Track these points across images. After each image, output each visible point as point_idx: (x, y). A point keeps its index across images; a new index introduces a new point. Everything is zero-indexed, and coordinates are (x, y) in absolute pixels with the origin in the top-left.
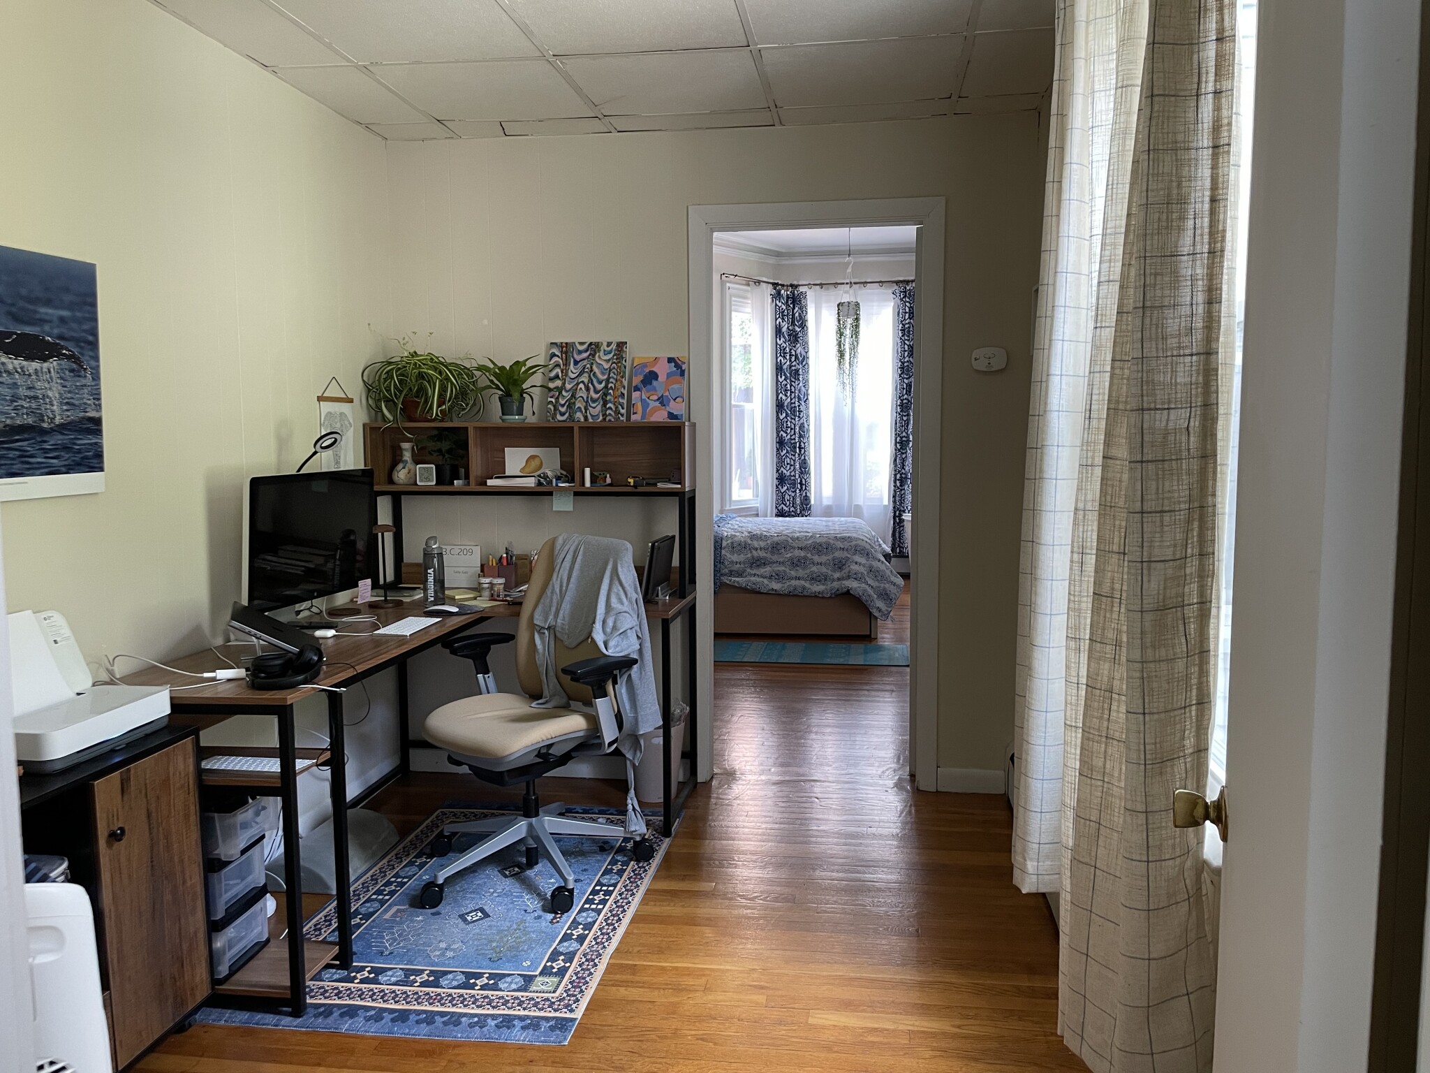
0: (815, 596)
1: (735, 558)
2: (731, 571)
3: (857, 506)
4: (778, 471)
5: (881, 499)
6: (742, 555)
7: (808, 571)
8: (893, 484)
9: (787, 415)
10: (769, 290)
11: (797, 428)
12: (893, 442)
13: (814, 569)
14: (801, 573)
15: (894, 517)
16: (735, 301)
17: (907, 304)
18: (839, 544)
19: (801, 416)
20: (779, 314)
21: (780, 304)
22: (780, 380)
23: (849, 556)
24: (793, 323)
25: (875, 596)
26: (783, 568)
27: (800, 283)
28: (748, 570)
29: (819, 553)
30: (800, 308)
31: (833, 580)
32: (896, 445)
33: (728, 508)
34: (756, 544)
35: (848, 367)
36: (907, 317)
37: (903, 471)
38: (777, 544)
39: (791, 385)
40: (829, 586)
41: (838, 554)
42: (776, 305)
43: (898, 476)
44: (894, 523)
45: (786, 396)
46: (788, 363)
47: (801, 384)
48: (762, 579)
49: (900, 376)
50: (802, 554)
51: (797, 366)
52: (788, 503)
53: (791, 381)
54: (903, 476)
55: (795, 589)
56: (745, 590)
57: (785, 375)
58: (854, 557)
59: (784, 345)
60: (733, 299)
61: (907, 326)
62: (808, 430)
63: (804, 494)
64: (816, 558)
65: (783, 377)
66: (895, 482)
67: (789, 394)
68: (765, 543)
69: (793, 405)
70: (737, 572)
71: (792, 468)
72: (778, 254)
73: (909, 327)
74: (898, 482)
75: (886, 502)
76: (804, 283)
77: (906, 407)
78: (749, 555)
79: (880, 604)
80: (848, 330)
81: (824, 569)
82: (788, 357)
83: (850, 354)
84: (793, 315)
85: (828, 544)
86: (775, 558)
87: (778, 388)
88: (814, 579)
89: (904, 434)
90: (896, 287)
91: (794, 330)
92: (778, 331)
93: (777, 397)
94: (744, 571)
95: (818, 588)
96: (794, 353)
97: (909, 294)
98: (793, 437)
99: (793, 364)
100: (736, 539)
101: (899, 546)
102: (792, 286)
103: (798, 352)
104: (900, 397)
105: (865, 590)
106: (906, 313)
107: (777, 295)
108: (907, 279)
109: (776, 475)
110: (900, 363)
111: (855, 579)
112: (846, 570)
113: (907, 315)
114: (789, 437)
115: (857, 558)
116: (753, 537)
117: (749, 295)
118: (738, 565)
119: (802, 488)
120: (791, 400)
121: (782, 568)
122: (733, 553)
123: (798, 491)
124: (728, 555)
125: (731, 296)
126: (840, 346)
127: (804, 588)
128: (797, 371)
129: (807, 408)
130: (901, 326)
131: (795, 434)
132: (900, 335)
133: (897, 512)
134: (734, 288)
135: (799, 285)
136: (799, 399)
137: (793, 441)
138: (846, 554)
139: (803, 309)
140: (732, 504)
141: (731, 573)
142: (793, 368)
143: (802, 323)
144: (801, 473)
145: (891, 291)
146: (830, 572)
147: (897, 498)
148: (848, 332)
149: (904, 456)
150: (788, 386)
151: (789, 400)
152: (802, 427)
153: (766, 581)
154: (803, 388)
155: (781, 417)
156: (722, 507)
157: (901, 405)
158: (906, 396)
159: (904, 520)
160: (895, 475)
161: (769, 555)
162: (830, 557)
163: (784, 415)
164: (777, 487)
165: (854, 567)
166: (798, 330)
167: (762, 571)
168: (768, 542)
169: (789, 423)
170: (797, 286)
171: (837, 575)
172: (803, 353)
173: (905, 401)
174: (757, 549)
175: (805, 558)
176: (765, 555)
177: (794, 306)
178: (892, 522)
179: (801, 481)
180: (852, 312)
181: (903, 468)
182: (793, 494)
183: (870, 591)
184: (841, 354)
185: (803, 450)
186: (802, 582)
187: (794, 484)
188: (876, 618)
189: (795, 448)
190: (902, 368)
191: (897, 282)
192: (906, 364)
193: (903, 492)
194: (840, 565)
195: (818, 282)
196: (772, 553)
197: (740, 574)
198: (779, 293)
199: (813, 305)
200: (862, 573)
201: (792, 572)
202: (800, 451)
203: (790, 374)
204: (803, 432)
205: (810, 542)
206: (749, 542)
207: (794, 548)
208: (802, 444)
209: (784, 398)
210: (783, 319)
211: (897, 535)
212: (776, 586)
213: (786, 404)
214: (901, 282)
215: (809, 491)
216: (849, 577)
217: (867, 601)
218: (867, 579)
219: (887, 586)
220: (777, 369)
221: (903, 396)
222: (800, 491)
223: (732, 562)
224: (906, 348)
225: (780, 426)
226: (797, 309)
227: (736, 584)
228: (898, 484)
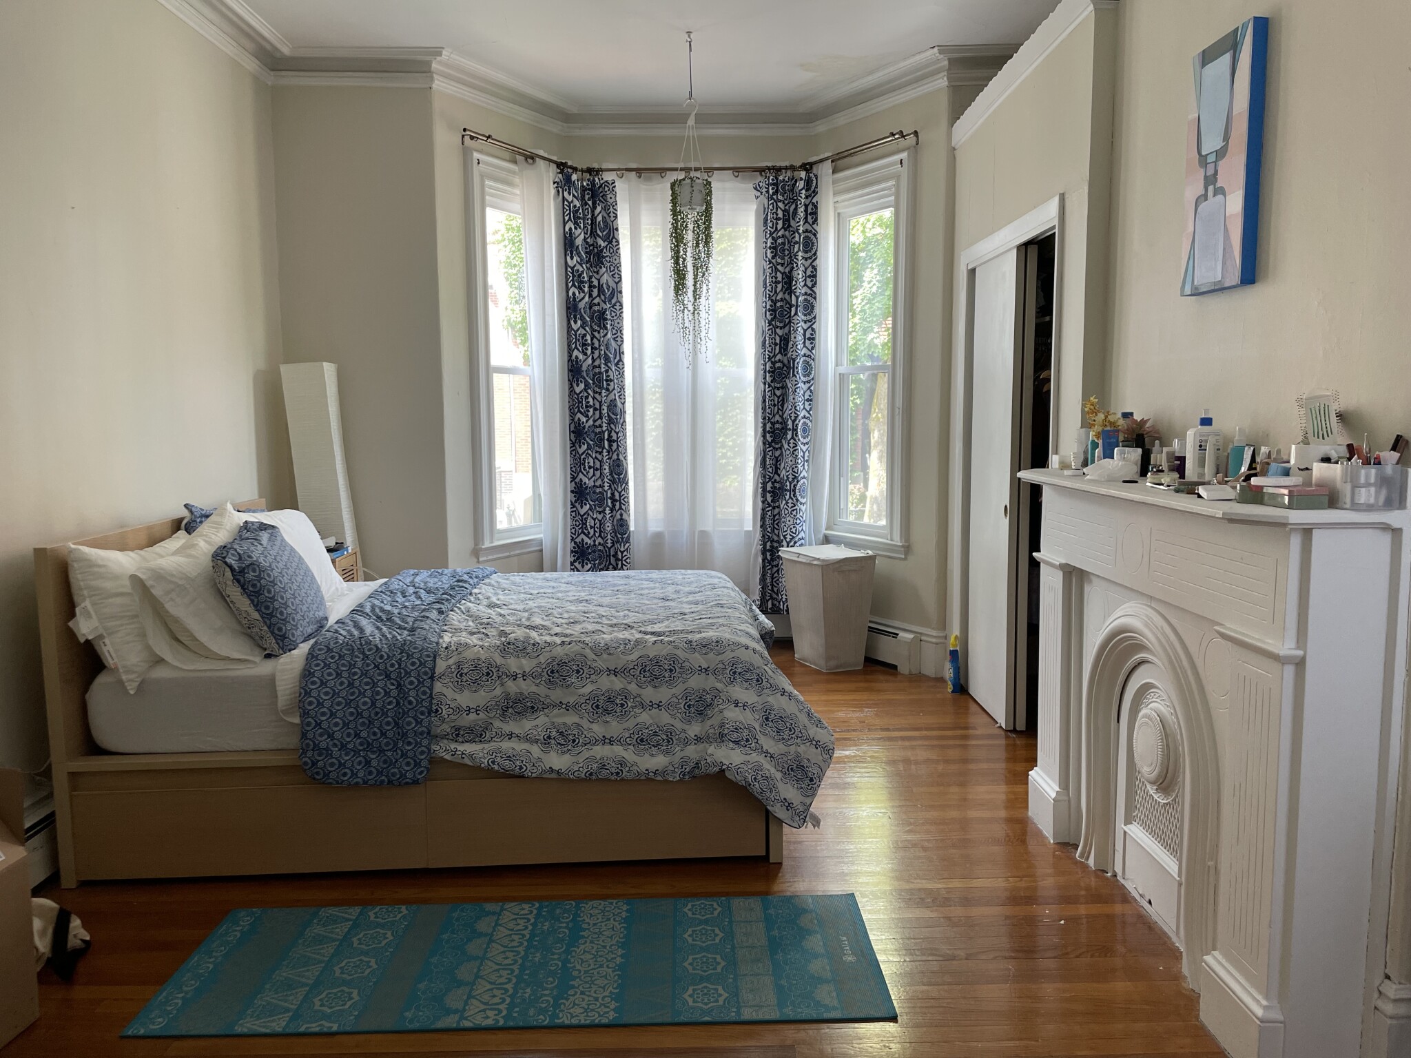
0: (649, 780)
1: (464, 699)
2: (458, 729)
3: (704, 534)
4: (573, 479)
5: (741, 521)
6: (482, 693)
7: (631, 724)
8: (760, 499)
9: (587, 385)
10: (549, 175)
11: (605, 407)
12: (760, 430)
13: (645, 717)
14: (615, 727)
15: (764, 552)
16: (491, 187)
17: (780, 204)
18: (698, 660)
19: (611, 388)
20: (569, 214)
21: (570, 198)
22: (575, 327)
23: (719, 686)
24: (593, 233)
25: (779, 775)
26: (576, 719)
27: (604, 166)
28: (497, 723)
29: (655, 680)
30: (605, 209)
31: (686, 742)
32: (764, 436)
33: (487, 544)
34: (513, 664)
35: (692, 299)
36: (780, 226)
37: (776, 477)
38: (562, 664)
39: (593, 337)
40: (679, 755)
41: (695, 682)
42: (564, 198)
43: (769, 486)
44: (763, 561)
45: (585, 354)
46: (587, 299)
47: (609, 335)
48: (526, 746)
49: (770, 324)
50: (617, 684)
51: (603, 305)
52: (592, 532)
53: (593, 330)
54: (777, 485)
55: (603, 766)
56: (490, 773)
57: (582, 319)
58: (730, 688)
59: (578, 267)
60: (487, 182)
61: (780, 241)
62: (623, 412)
63: (618, 517)
64: (649, 694)
65: (579, 322)
66: (764, 496)
67: (589, 352)
68: (535, 661)
69: (597, 370)
70: (471, 730)
71: (598, 473)
72: (566, 117)
73: (783, 244)
74: (768, 496)
75: (749, 526)
76: (611, 166)
77: (780, 374)
78: (498, 692)
79: (789, 791)
80: (690, 232)
81: (665, 718)
82: (586, 289)
83: (696, 276)
84: (594, 218)
85: (674, 660)
86: (557, 695)
87: (572, 341)
88: (643, 741)
89: (777, 418)
90: (760, 179)
91: (595, 245)
92: (568, 244)
93: (570, 356)
94: (488, 726)
95: (654, 761)
96: (596, 283)
97: (783, 188)
98: (598, 423)
99: (596, 301)
100: (468, 654)
101: (771, 597)
102: (589, 171)
103: (604, 280)
104: (770, 358)
105: (759, 768)
106: (778, 219)
107: (564, 184)
108: (778, 164)
109: (570, 487)
110: (769, 303)
111: (737, 742)
112: (715, 721)
113: (780, 224)
114: (591, 422)
115: (739, 692)
116: (509, 647)
117: (517, 180)
118: (473, 716)
119: (614, 506)
120: (594, 360)
121: (571, 719)
122: (460, 687)
123: (608, 511)
124: (449, 693)
125: (482, 177)
126: (677, 263)
127: (622, 763)
128: (603, 312)
129: (622, 375)
130: (770, 240)
131: (601, 418)
132: (769, 255)
133: (769, 544)
134: (487, 164)
135: (602, 170)
136: (607, 359)
137: (598, 430)
138: (711, 682)
139: (611, 212)
140: (496, 536)
141: (458, 734)
142: (596, 308)
143: (609, 234)
144: (613, 481)
145: (751, 186)
146: (679, 725)
147: (768, 522)
148: (689, 236)
149: (777, 453)
150: (588, 337)
151: (590, 361)
152: (612, 405)
153: (536, 750)
154: (613, 342)
155: (578, 390)
156: (476, 544)
157: (772, 372)
158: (779, 357)
159: (779, 557)
160: (764, 484)
161: (542, 690)
162: (678, 689)
163: (582, 386)
164: (573, 506)
165: (732, 714)
166: (603, 244)
167: (526, 725)
168: (542, 659)
169: (590, 399)
170: (598, 171)
171: (694, 729)
172: (612, 284)
173: (778, 365)
174: (515, 677)
175: (625, 695)
176: (534, 689)
177: (594, 203)
178: (760, 560)
179: (613, 494)
180: (698, 197)
181: (776, 473)
182: (600, 517)
183: (768, 767)
184: (680, 275)
185: (615, 445)
186: (618, 750)
187: (601, 500)
188: (780, 822)
189: (602, 440)
190: (773, 310)
191: (761, 170)
192: (779, 304)
193: (776, 511)
194: (700, 706)
195: (634, 166)
196: (551, 684)
197: (476, 734)
198: (568, 179)
199: (627, 206)
200: (750, 728)
201: (595, 727)
202: (610, 446)
203: (591, 318)
204: (615, 415)
205: (634, 657)
206: (499, 660)
207: (598, 672)
208: (613, 434)
209: (581, 357)
210: (576, 223)
211: (768, 580)
212: (558, 761)
213: (584, 368)
214: (769, 169)
215: (627, 510)
216: (721, 738)
217: (763, 792)
218: (763, 740)
219: (802, 749)
220: (568, 308)
221: (775, 356)
222: (612, 510)
223: (459, 710)
224: (780, 278)
225: (575, 404)
226: (599, 209)
227: (467, 761)
228: (769, 499)
